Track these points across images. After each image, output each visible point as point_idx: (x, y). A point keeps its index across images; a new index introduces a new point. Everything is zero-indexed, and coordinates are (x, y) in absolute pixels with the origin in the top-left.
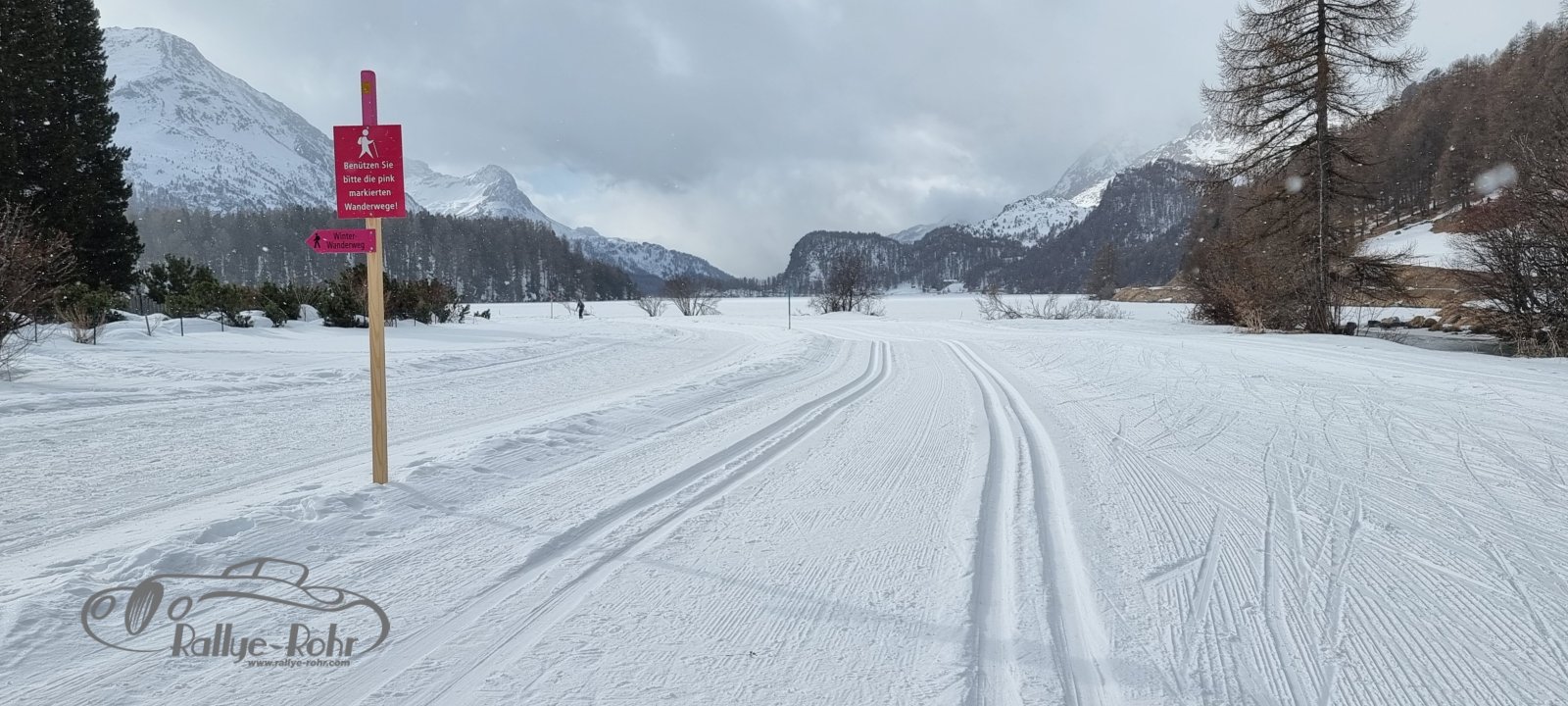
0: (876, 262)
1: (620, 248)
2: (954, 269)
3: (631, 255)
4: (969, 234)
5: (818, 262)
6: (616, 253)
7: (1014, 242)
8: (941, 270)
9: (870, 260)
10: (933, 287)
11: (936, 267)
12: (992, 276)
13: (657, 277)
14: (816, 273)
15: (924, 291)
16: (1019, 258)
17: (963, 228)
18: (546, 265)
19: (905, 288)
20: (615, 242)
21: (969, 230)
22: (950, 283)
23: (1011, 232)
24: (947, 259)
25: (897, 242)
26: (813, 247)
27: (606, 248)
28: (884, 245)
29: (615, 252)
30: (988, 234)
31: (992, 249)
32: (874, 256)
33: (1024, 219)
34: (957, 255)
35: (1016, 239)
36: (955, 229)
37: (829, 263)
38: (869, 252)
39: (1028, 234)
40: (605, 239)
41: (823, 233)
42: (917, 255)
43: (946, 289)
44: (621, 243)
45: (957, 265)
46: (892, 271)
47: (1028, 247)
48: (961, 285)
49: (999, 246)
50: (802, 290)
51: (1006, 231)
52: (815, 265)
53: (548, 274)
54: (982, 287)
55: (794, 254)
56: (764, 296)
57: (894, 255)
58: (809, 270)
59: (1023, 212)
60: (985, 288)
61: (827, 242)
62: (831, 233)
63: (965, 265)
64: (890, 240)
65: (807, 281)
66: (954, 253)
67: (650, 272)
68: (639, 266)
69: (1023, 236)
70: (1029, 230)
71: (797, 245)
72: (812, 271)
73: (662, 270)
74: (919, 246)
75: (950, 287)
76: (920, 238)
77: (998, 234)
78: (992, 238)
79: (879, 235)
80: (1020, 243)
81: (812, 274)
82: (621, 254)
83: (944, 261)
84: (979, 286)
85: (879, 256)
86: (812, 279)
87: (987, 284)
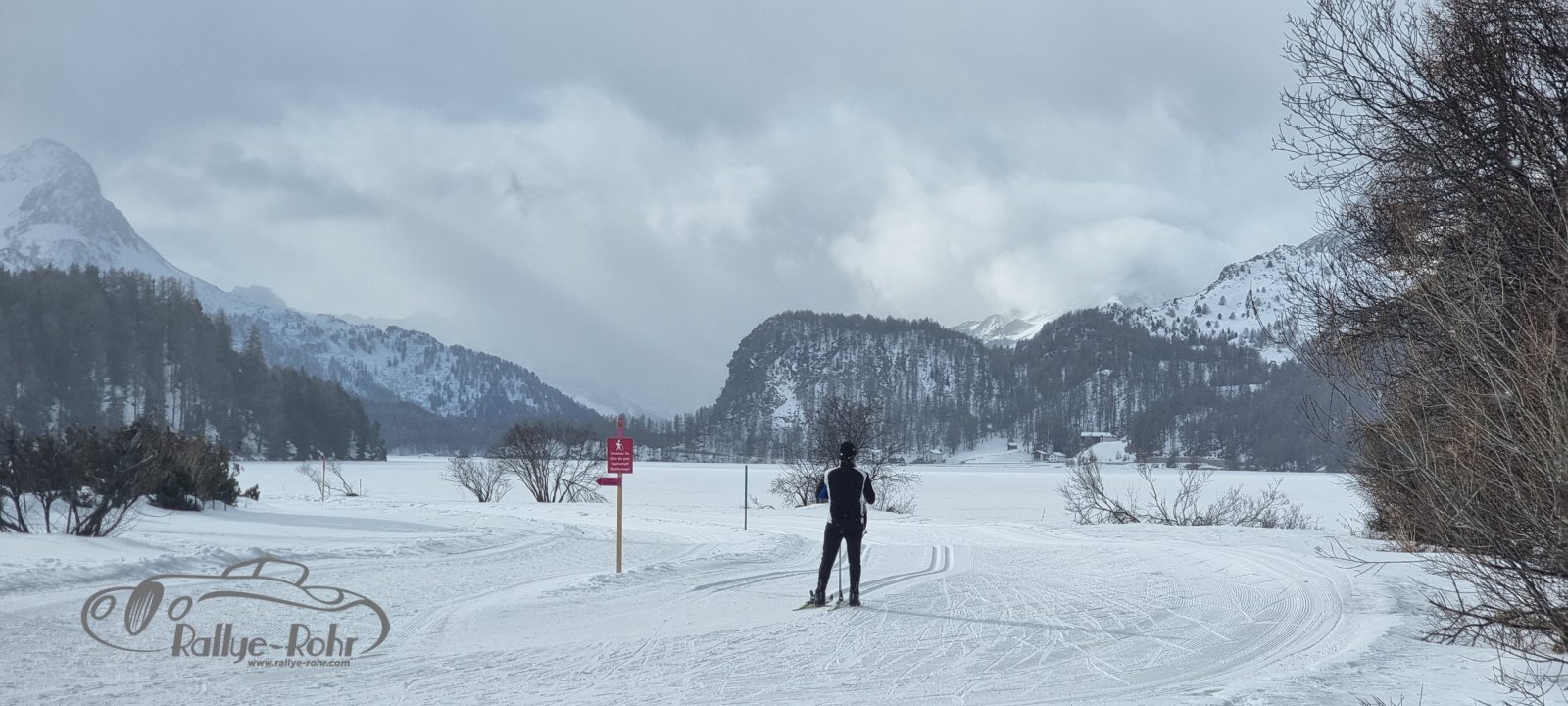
0: (928, 387)
1: (335, 338)
2: (1107, 409)
3: (359, 355)
4: (1141, 329)
5: (792, 384)
6: (326, 349)
7: (1242, 351)
8: (1077, 409)
9: (914, 384)
10: (1056, 450)
11: (1065, 402)
12: (1193, 426)
13: (418, 407)
14: (788, 409)
15: (1037, 456)
16: (1253, 388)
17: (1128, 314)
18: (179, 378)
19: (992, 449)
20: (323, 324)
21: (1141, 320)
22: (1097, 440)
23: (1237, 327)
24: (1089, 385)
25: (978, 343)
26: (782, 347)
27: (301, 337)
28: (948, 348)
29: (323, 348)
30: (1185, 331)
31: (1191, 365)
32: (923, 373)
33: (1265, 298)
34: (1114, 376)
35: (1248, 344)
36: (1110, 316)
37: (818, 387)
38: (914, 364)
39: (1275, 334)
40: (300, 317)
41: (807, 316)
42: (1022, 373)
43: (1086, 454)
44: (336, 327)
45: (1113, 400)
46: (964, 407)
47: (1273, 365)
48: (1120, 446)
49: (1208, 357)
50: (755, 447)
51: (1225, 325)
52: (786, 391)
53: (183, 399)
54: (1168, 449)
55: (738, 365)
56: (666, 459)
57: (970, 374)
58: (772, 401)
59: (1266, 283)
60: (1175, 454)
61: (814, 337)
62: (826, 316)
63: (1130, 400)
64: (963, 336)
65: (768, 427)
66: (1108, 371)
67: (402, 395)
68: (378, 380)
69: (1264, 337)
70: (1278, 325)
71: (745, 343)
72: (780, 403)
73: (430, 391)
74: (1028, 351)
75: (1096, 449)
76: (1029, 334)
77: (1207, 331)
78: (1193, 339)
79: (936, 325)
80: (1254, 354)
81: (779, 412)
82: (336, 351)
83: (1084, 390)
84: (1161, 448)
85: (936, 374)
86: (779, 424)
87: (1179, 445)
